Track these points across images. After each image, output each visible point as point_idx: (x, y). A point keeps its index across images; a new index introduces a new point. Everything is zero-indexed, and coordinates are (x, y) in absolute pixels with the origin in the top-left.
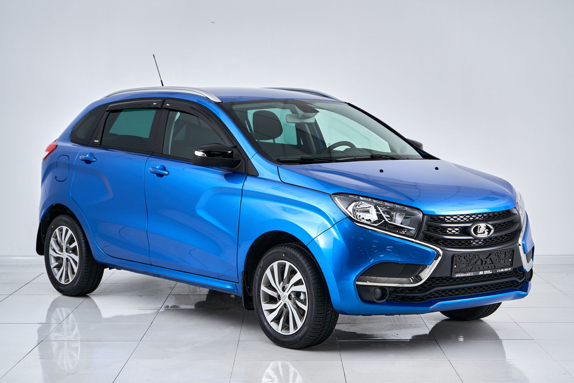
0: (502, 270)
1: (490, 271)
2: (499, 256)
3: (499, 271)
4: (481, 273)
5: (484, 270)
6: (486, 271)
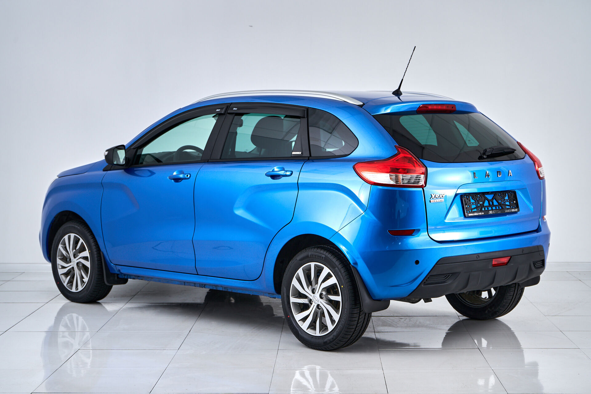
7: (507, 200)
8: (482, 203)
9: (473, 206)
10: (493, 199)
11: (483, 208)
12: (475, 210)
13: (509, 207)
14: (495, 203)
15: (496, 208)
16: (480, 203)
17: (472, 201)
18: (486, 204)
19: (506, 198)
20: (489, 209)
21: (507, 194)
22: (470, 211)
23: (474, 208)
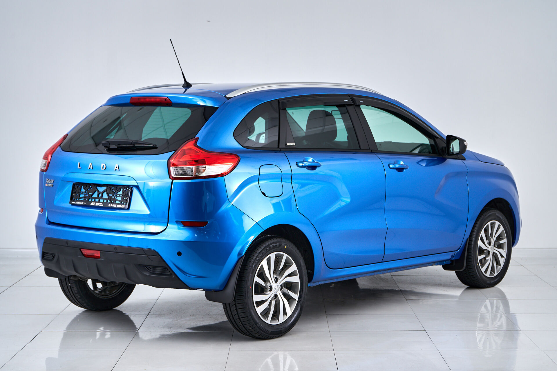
7: (120, 195)
8: (91, 194)
9: (82, 196)
10: (104, 192)
11: (90, 199)
12: (82, 199)
13: (120, 202)
14: (105, 196)
15: (104, 201)
16: (90, 193)
17: (83, 190)
18: (95, 195)
19: (120, 193)
20: (96, 201)
21: (122, 189)
22: (77, 199)
23: (82, 198)
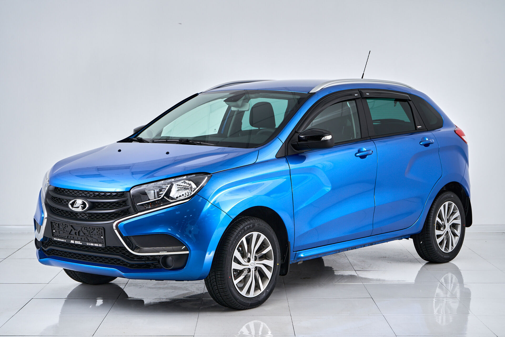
0: (92, 244)
1: (80, 242)
2: (88, 231)
3: (88, 244)
4: (72, 242)
5: (75, 240)
6: (77, 242)
